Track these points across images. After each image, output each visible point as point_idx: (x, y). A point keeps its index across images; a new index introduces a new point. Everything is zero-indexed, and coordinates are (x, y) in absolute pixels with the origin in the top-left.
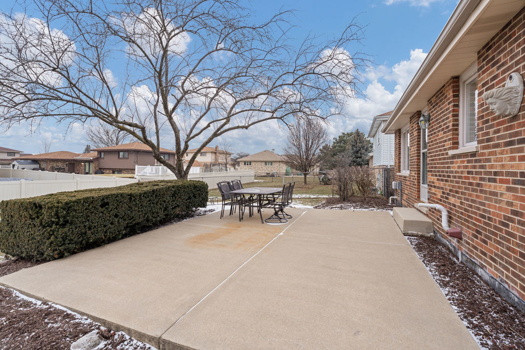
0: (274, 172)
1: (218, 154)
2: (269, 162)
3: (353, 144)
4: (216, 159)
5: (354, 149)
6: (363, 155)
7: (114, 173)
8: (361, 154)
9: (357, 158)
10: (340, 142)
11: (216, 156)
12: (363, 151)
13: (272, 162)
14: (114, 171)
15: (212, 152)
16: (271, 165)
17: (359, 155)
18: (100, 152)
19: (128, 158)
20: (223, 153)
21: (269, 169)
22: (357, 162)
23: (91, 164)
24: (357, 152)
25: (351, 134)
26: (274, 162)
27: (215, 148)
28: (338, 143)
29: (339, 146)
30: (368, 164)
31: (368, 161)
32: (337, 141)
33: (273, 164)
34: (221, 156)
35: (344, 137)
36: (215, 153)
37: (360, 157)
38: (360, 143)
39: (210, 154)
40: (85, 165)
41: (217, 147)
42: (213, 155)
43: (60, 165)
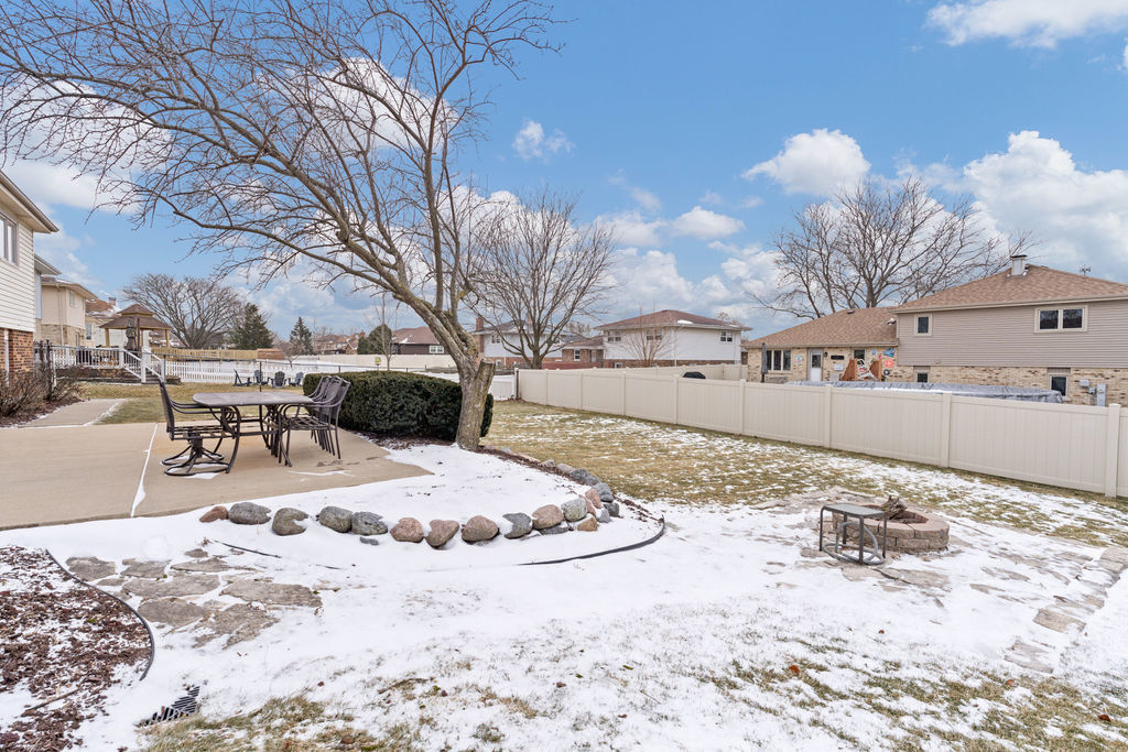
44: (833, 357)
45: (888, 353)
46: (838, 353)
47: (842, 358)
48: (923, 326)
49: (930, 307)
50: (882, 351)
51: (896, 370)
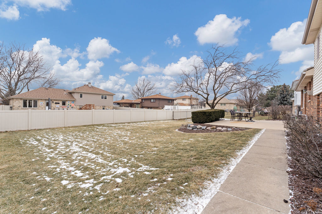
0: (226, 109)
1: (192, 99)
2: (223, 104)
3: (281, 92)
4: (191, 102)
5: (282, 95)
6: (288, 99)
7: (148, 109)
8: (287, 98)
9: (284, 101)
10: (272, 91)
11: (191, 100)
12: (288, 97)
13: (225, 104)
14: (148, 108)
15: (189, 99)
16: (225, 105)
17: (285, 99)
18: (142, 99)
19: (155, 102)
20: (195, 99)
21: (223, 108)
22: (284, 104)
23: (139, 105)
24: (284, 98)
25: (280, 86)
26: (227, 103)
27: (190, 96)
28: (270, 92)
29: (271, 94)
30: (292, 105)
31: (292, 103)
32: (269, 91)
33: (226, 105)
34: (194, 100)
35: (275, 88)
36: (191, 99)
37: (286, 101)
38: (286, 92)
39: (188, 99)
40: (136, 105)
41: (191, 96)
42: (190, 100)
43: (127, 105)
44: (56, 103)
45: (73, 102)
46: (57, 102)
47: (59, 103)
48: (81, 96)
49: (83, 92)
50: (71, 102)
51: (75, 107)
